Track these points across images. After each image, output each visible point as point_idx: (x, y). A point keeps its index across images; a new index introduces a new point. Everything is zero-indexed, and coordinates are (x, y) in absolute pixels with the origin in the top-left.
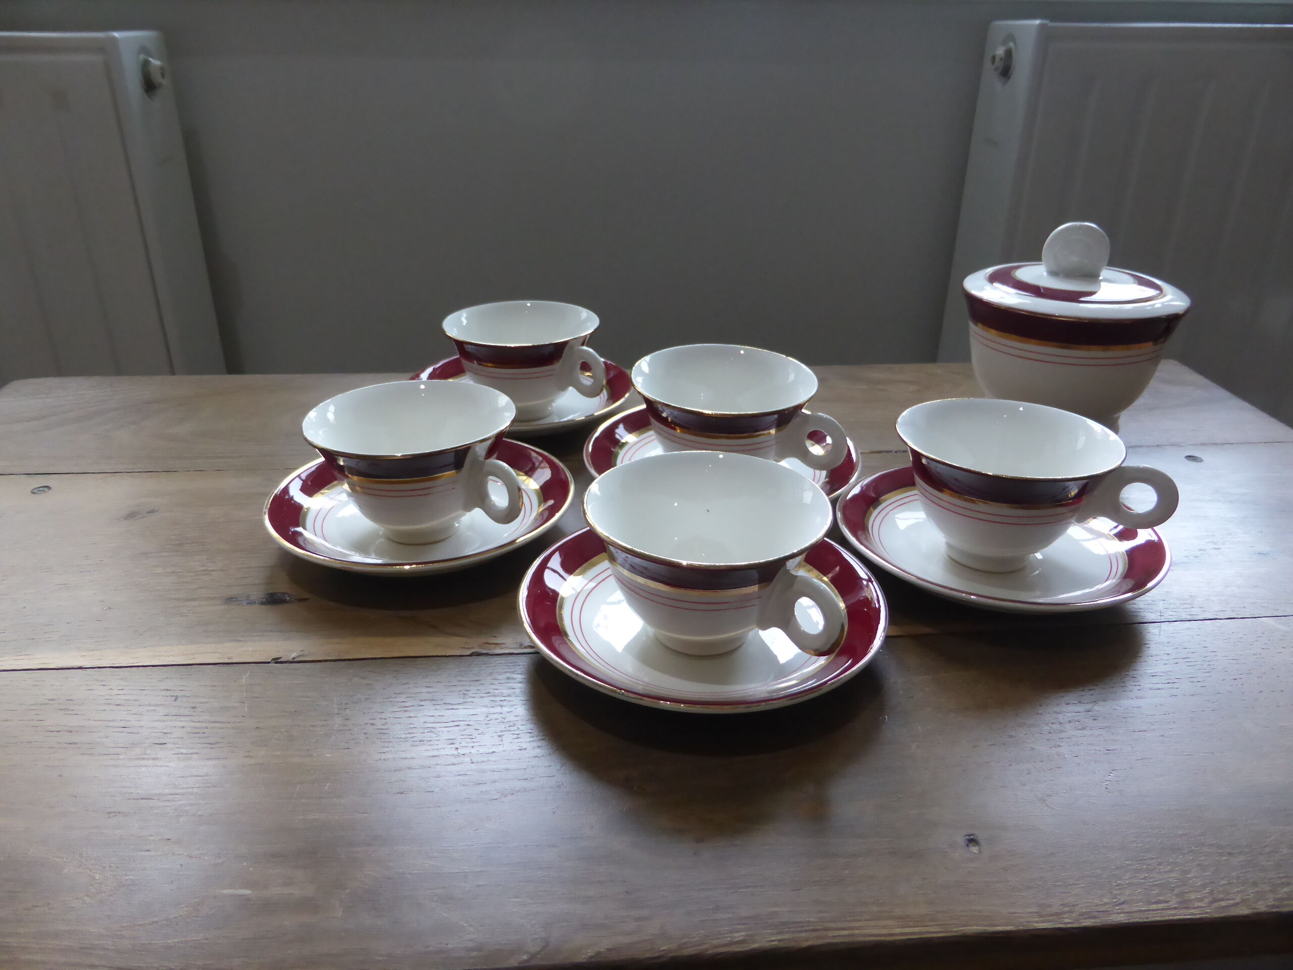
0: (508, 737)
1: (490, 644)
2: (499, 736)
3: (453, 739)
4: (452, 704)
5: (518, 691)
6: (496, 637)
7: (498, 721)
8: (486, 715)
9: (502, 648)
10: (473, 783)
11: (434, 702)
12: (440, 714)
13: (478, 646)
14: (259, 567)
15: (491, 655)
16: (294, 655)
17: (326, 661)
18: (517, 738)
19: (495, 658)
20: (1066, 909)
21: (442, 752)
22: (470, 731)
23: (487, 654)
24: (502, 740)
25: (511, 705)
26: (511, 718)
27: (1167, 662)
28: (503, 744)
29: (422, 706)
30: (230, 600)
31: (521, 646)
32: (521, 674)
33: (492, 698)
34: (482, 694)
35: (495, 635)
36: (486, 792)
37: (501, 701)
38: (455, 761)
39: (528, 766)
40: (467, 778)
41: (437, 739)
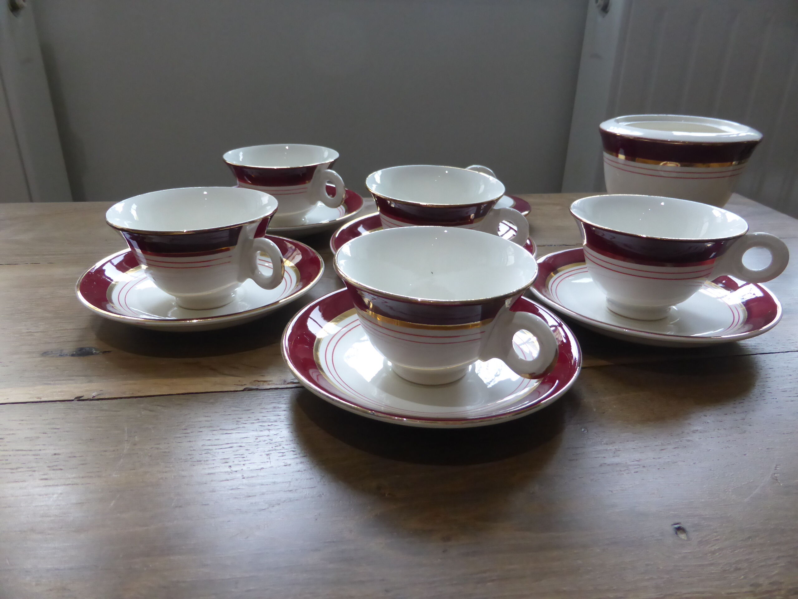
0: (275, 456)
1: (259, 381)
2: (267, 455)
3: (227, 459)
4: (226, 430)
5: (283, 417)
6: (264, 376)
7: (266, 442)
8: (256, 437)
9: (269, 384)
10: (244, 496)
11: (211, 429)
12: (217, 438)
13: (251, 383)
14: (74, 329)
15: (260, 390)
16: (94, 394)
17: (121, 398)
18: (282, 456)
19: (264, 392)
20: (775, 587)
21: (217, 470)
22: (242, 451)
23: (257, 389)
24: (270, 458)
25: (278, 429)
26: (277, 439)
27: (791, 381)
28: (270, 462)
29: (201, 432)
30: (45, 354)
31: (285, 382)
32: (285, 404)
33: (261, 424)
34: (252, 420)
35: (263, 375)
36: (255, 503)
37: (269, 425)
38: (228, 477)
39: (292, 479)
40: (238, 492)
41: (213, 459)
